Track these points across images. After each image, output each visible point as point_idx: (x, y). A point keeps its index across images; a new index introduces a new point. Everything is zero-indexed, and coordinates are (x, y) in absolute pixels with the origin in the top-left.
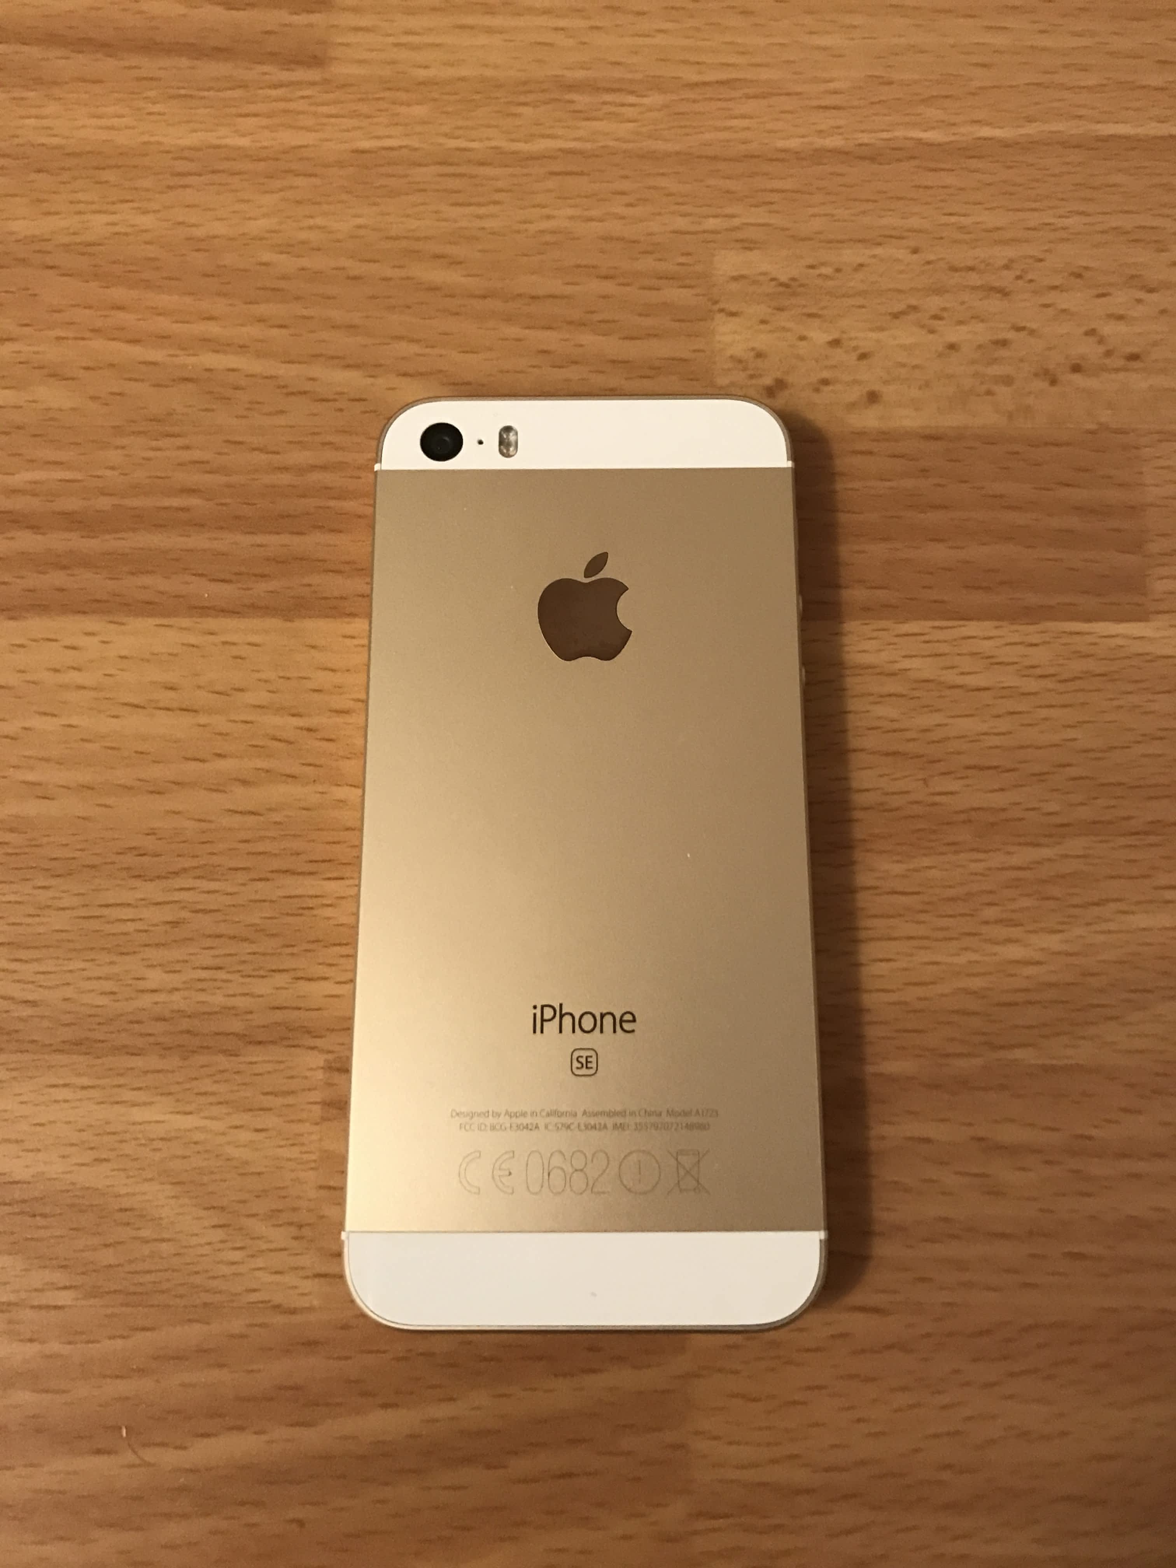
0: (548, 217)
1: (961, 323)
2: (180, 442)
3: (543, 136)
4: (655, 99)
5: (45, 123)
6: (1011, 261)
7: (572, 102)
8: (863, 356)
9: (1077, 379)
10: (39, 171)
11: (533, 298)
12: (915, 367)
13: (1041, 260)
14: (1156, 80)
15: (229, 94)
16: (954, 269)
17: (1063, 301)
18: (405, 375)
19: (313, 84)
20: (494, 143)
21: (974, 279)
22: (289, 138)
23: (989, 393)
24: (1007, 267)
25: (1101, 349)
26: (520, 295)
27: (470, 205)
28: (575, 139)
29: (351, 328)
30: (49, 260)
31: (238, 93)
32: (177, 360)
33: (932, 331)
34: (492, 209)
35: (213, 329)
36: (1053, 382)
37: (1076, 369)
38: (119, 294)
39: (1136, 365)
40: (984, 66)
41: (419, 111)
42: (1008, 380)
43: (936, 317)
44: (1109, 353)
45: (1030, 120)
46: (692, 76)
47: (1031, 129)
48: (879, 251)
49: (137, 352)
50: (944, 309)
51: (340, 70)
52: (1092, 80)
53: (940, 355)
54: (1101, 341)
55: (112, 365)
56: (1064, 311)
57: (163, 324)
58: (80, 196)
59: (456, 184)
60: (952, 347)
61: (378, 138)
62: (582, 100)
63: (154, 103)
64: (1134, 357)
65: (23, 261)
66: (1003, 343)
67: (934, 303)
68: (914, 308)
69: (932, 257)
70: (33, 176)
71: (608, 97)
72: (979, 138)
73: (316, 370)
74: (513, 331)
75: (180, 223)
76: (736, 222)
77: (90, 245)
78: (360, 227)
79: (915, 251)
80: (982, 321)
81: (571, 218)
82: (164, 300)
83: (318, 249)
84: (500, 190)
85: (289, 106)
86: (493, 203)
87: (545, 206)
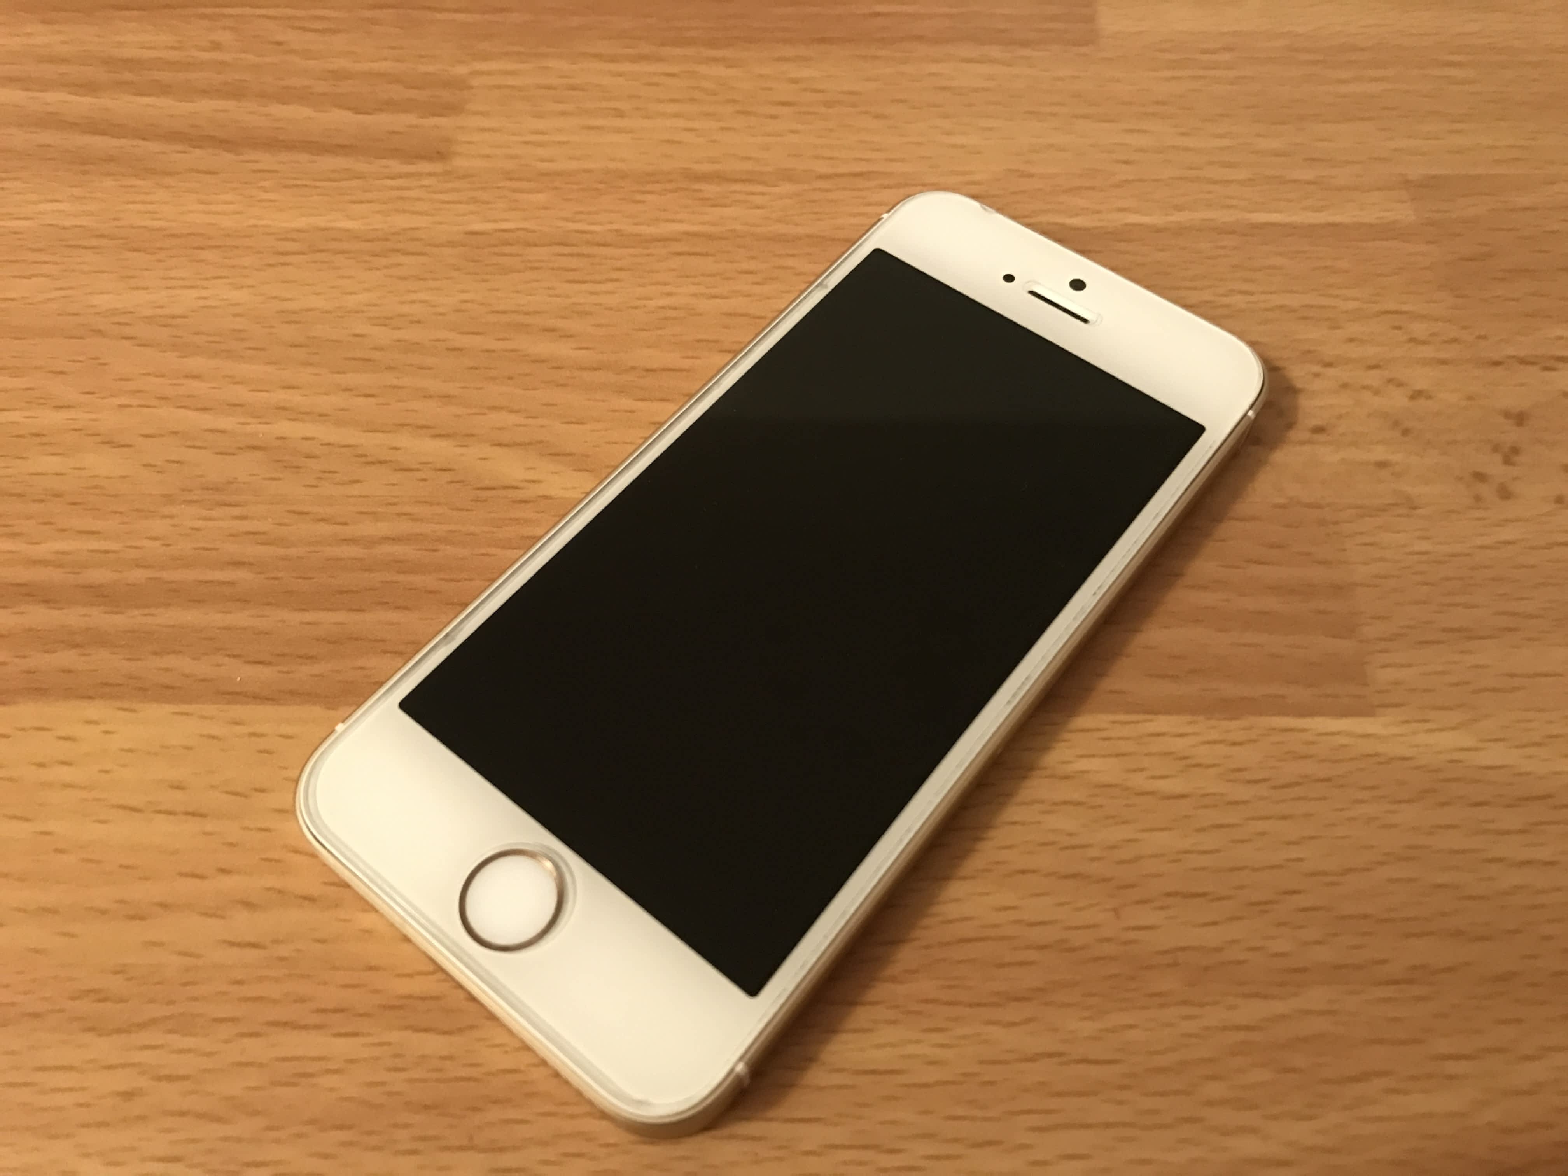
0: (669, 294)
2: (236, 511)
3: (667, 221)
4: (787, 188)
5: (150, 207)
7: (700, 191)
10: (135, 250)
11: (647, 370)
14: (1308, 174)
15: (344, 184)
18: (500, 445)
19: (430, 174)
20: (615, 227)
22: (402, 221)
26: (633, 368)
27: (585, 282)
28: (703, 223)
29: (447, 398)
30: (127, 331)
31: (355, 183)
32: (248, 429)
34: (609, 286)
35: (295, 398)
38: (197, 363)
40: (1126, 162)
41: (541, 198)
45: (1179, 208)
46: (823, 168)
49: (207, 420)
51: (463, 163)
52: (1240, 175)
55: (175, 433)
57: (241, 393)
58: (173, 273)
59: (574, 263)
61: (495, 221)
62: (710, 189)
63: (266, 191)
65: (99, 332)
70: (129, 255)
71: (738, 187)
72: (1126, 225)
73: (403, 440)
74: (625, 403)
75: (275, 298)
77: (174, 317)
78: (465, 301)
81: (695, 295)
82: (244, 369)
83: (419, 322)
84: (620, 269)
85: (406, 194)
86: (611, 280)
87: (666, 284)
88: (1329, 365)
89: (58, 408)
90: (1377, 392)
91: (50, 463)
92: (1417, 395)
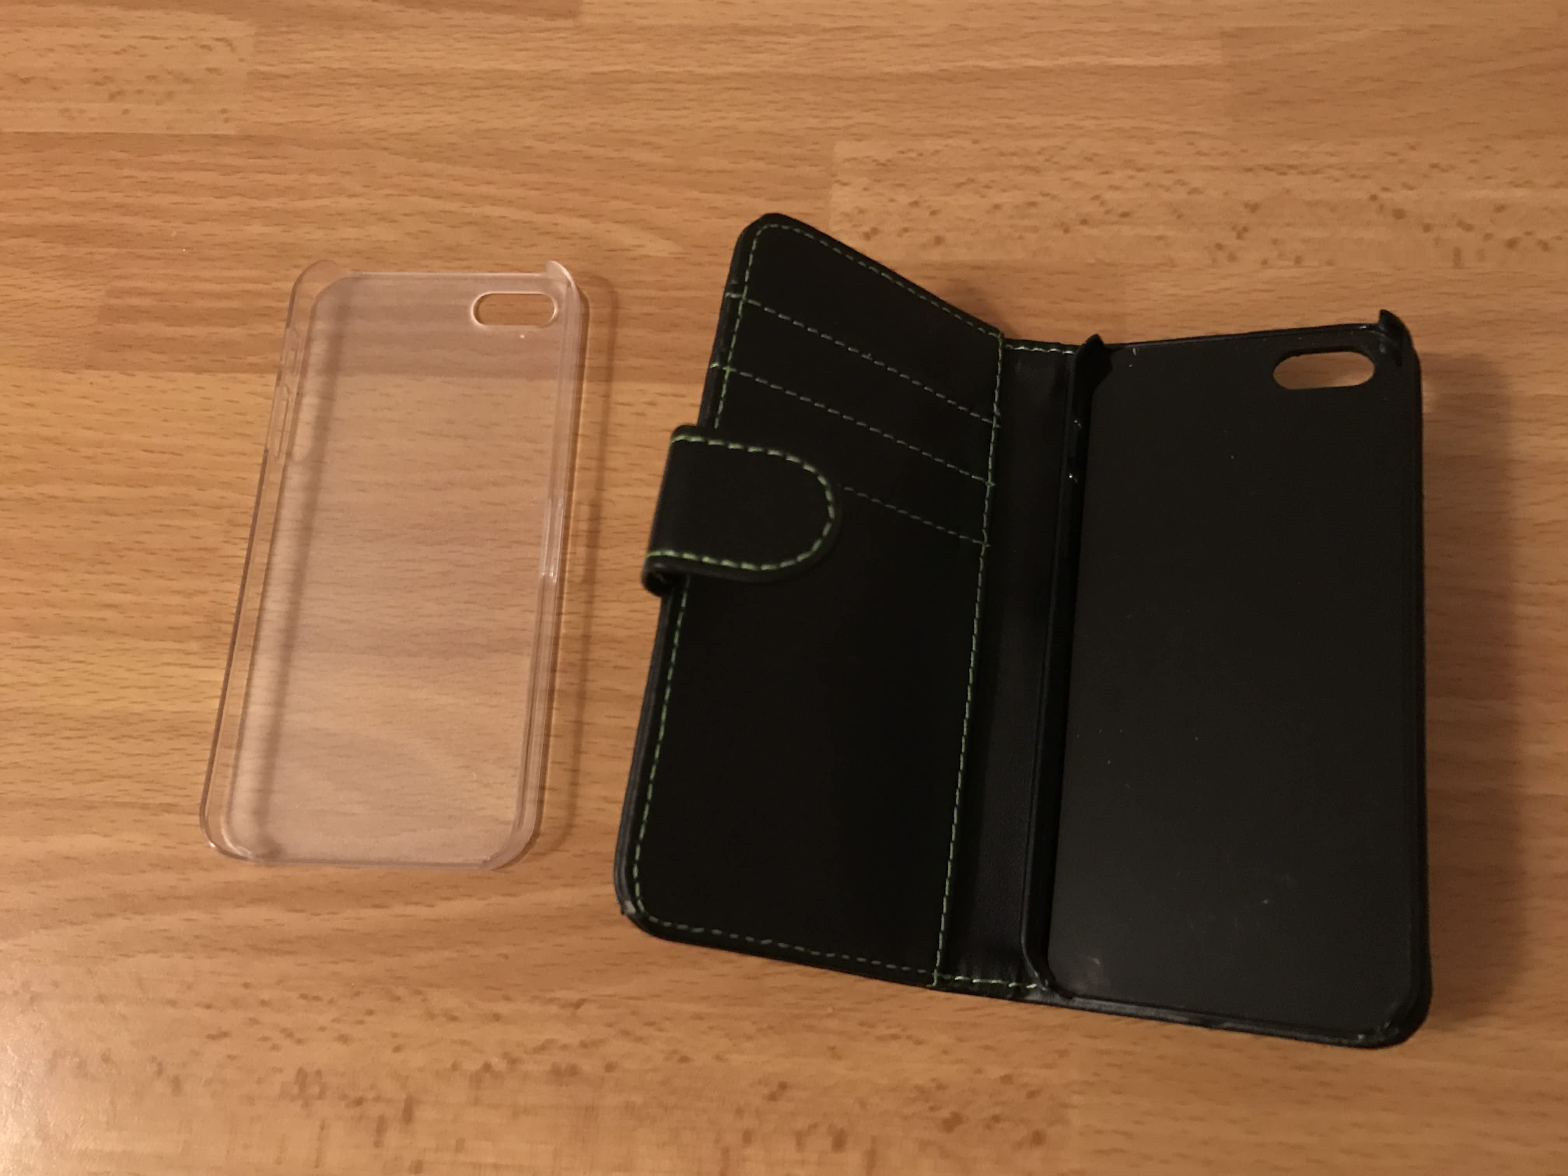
0: (723, 118)
1: (1004, 191)
2: (464, 263)
3: (722, 64)
4: (801, 39)
5: (386, 54)
6: (1043, 149)
7: (743, 41)
8: (933, 213)
9: (1086, 230)
10: (380, 86)
11: (708, 172)
12: (970, 220)
13: (1063, 149)
14: (1155, 27)
15: (511, 36)
16: (1002, 154)
17: (1079, 176)
18: (618, 222)
19: (566, 29)
20: (689, 68)
21: (1016, 161)
22: (549, 65)
23: (1021, 238)
24: (1039, 153)
25: (1102, 209)
26: (699, 170)
27: (669, 109)
28: (745, 66)
29: (584, 191)
30: (384, 144)
31: (517, 35)
32: (467, 210)
33: (983, 197)
34: (684, 112)
35: (490, 190)
36: (1067, 231)
37: (1084, 222)
38: (430, 166)
39: (1126, 220)
40: (1033, 18)
41: (639, 47)
42: (1035, 229)
43: (987, 187)
44: (1107, 212)
45: (1062, 55)
46: (826, 23)
47: (1063, 61)
48: (950, 142)
49: (440, 205)
50: (993, 181)
51: (587, 20)
52: (1107, 27)
53: (988, 212)
54: (1103, 203)
55: (423, 213)
56: (1078, 183)
57: (458, 187)
58: (407, 103)
59: (661, 95)
60: (997, 207)
61: (610, 64)
62: (751, 40)
63: (459, 41)
64: (1125, 215)
65: (366, 145)
66: (1033, 204)
67: (985, 177)
68: (972, 181)
69: (987, 146)
70: (377, 89)
71: (769, 38)
72: (1026, 67)
73: (560, 219)
74: (695, 194)
75: (472, 121)
76: (850, 122)
77: (411, 134)
78: (594, 123)
79: (976, 142)
80: (1019, 190)
81: (738, 119)
82: (458, 170)
83: (564, 138)
84: (690, 100)
85: (550, 44)
86: (686, 108)
87: (719, 111)
88: (1140, 170)
89: (350, 196)
90: (1168, 189)
91: (352, 233)
92: (1195, 191)
